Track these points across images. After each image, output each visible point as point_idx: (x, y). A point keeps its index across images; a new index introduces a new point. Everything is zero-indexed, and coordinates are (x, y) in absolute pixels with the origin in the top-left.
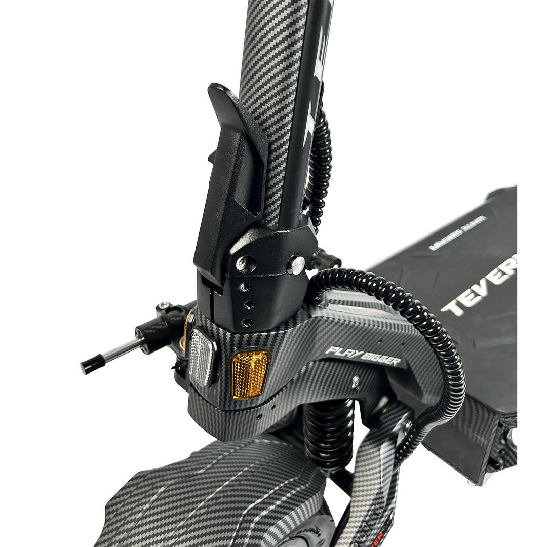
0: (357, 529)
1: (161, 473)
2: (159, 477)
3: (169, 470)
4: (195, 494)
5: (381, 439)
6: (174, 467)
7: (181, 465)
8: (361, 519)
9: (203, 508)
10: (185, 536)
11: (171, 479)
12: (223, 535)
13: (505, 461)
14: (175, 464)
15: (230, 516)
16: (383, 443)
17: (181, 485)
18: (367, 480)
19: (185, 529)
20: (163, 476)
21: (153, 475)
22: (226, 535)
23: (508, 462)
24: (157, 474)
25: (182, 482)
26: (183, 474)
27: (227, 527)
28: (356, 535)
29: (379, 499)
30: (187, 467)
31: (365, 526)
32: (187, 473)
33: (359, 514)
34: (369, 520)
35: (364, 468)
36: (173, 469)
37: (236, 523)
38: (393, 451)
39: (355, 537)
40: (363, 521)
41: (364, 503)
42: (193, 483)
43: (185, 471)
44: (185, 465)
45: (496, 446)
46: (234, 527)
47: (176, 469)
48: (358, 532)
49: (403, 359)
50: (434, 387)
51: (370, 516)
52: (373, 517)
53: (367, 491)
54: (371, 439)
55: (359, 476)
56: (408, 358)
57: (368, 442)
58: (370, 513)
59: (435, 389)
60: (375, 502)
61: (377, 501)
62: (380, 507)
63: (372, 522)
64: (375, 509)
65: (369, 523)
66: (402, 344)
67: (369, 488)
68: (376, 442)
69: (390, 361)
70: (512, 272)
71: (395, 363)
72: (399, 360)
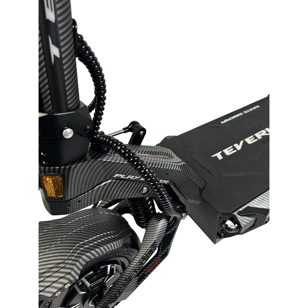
0: (141, 257)
1: (48, 223)
2: (47, 225)
3: (52, 222)
4: (58, 234)
5: (161, 218)
6: (55, 221)
7: (58, 221)
8: (144, 253)
9: (59, 241)
10: (47, 252)
11: (51, 226)
12: (63, 254)
13: (224, 235)
14: (56, 220)
15: (70, 246)
16: (161, 220)
17: (54, 230)
18: (150, 236)
19: (49, 249)
20: (49, 225)
21: (45, 224)
22: (65, 254)
23: (226, 235)
24: (46, 223)
25: (55, 229)
26: (57, 225)
27: (67, 251)
28: (140, 259)
29: (154, 245)
30: (60, 222)
31: (145, 256)
32: (59, 225)
33: (143, 250)
34: (147, 254)
35: (150, 230)
36: (54, 222)
37: (71, 249)
38: (166, 224)
39: (140, 260)
40: (145, 254)
41: (146, 246)
42: (59, 229)
43: (58, 224)
44: (60, 221)
45: (219, 227)
46: (70, 251)
47: (55, 222)
48: (141, 258)
49: (170, 181)
50: (191, 196)
51: (148, 252)
52: (150, 253)
53: (149, 241)
54: (156, 217)
55: (147, 234)
56: (173, 181)
57: (154, 219)
58: (148, 251)
59: (192, 197)
60: (152, 246)
61: (153, 246)
62: (154, 249)
63: (149, 255)
64: (151, 249)
65: (147, 255)
66: (166, 174)
67: (150, 240)
68: (158, 219)
69: (162, 182)
70: (261, 138)
71: (166, 183)
72: (168, 181)
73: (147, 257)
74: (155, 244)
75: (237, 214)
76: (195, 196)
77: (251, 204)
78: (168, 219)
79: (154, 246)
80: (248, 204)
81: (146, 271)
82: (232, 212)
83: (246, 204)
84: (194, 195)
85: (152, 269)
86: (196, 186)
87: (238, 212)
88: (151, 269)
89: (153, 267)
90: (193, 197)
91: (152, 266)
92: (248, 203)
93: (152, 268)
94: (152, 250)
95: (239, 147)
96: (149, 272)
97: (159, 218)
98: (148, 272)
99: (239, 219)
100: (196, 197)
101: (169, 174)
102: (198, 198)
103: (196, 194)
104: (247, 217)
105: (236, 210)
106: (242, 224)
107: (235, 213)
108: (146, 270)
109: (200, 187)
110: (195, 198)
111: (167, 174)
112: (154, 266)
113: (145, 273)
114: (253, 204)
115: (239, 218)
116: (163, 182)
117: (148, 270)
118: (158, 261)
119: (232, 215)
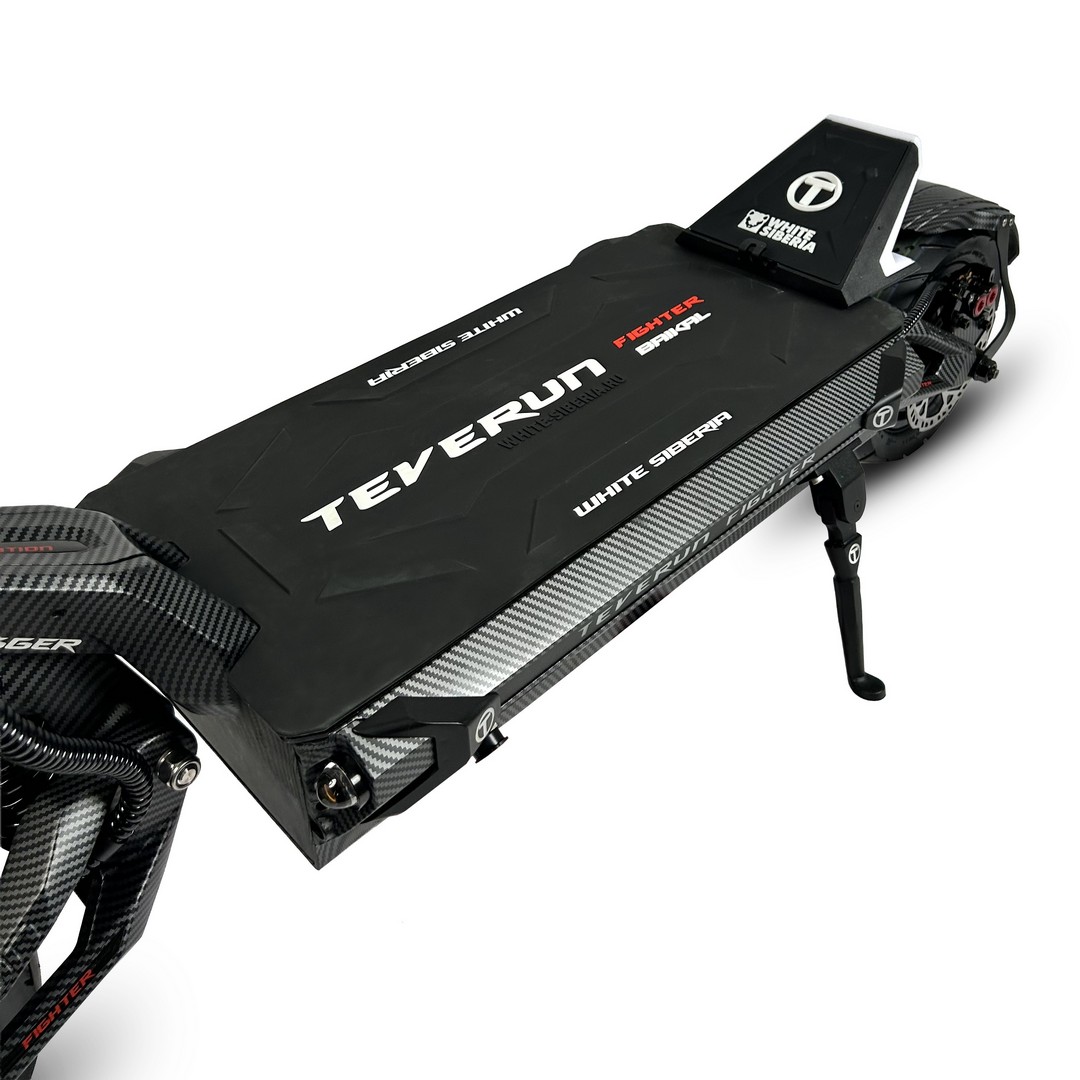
5: (71, 795)
16: (71, 803)
18: (22, 878)
29: (37, 912)
31: (2, 964)
35: (23, 854)
38: (98, 816)
41: (7, 922)
45: (308, 798)
49: (86, 638)
50: (193, 687)
51: (13, 946)
52: (21, 948)
53: (17, 897)
54: (51, 795)
55: (12, 870)
56: (99, 636)
57: (43, 803)
58: (15, 939)
59: (197, 690)
60: (28, 918)
61: (33, 917)
62: (39, 929)
63: (19, 957)
64: (25, 932)
65: (11, 959)
66: (57, 613)
67: (22, 892)
68: (58, 800)
69: (50, 646)
70: (499, 430)
71: (68, 647)
72: (78, 642)
73: (9, 968)
74: (42, 906)
75: (352, 734)
76: (208, 685)
77: (411, 688)
78: (107, 793)
79: (40, 916)
80: (397, 690)
81: (27, 1034)
82: (332, 729)
83: (390, 690)
84: (204, 682)
85: (52, 1023)
86: (202, 646)
87: (355, 724)
88: (48, 1022)
89: (58, 1009)
90: (202, 693)
91: (53, 1009)
92: (400, 683)
93: (51, 1015)
94: (32, 931)
95: (409, 474)
96: (41, 1035)
97: (65, 797)
98: (33, 1036)
99: (360, 752)
100: (214, 688)
101: (69, 612)
102: (225, 693)
103: (210, 680)
104: (394, 737)
105: (347, 719)
106: (372, 767)
107: (347, 730)
108: (26, 1030)
109: (222, 646)
110: (213, 694)
111: (61, 613)
112: (63, 1007)
113: (19, 1045)
114: (420, 686)
115: (361, 747)
116: (55, 648)
117: (35, 1027)
118: (80, 985)
119: (335, 738)
